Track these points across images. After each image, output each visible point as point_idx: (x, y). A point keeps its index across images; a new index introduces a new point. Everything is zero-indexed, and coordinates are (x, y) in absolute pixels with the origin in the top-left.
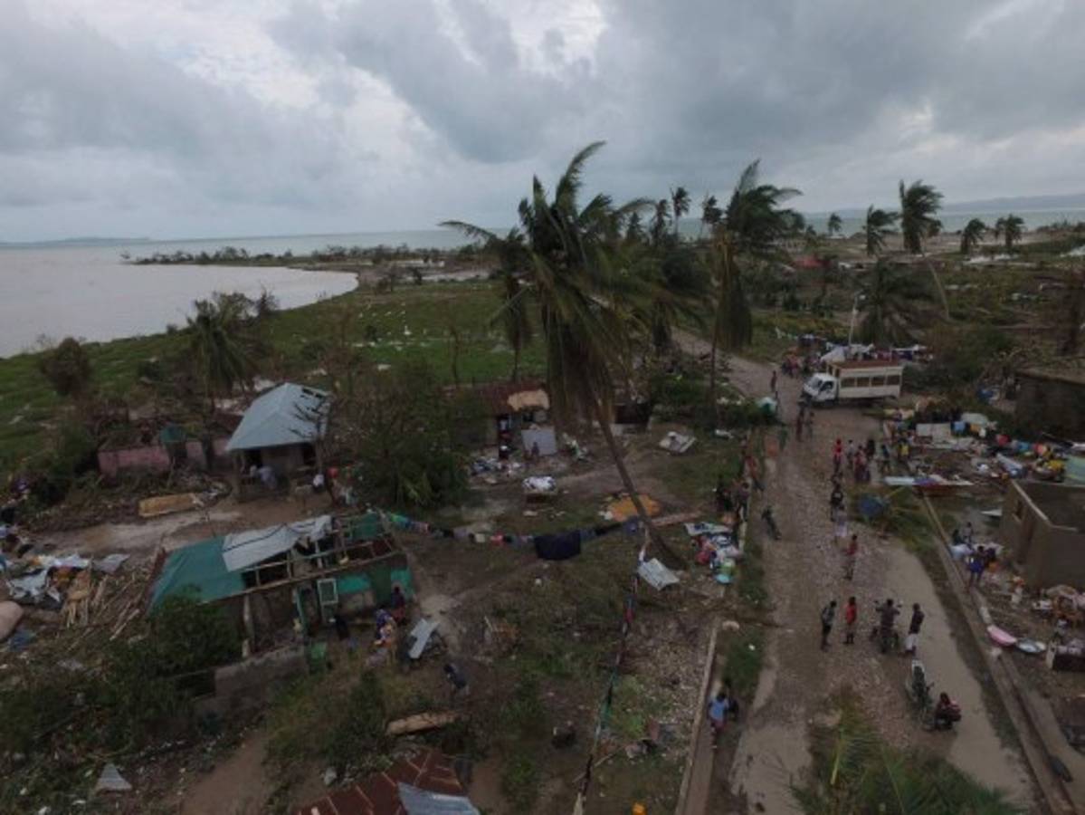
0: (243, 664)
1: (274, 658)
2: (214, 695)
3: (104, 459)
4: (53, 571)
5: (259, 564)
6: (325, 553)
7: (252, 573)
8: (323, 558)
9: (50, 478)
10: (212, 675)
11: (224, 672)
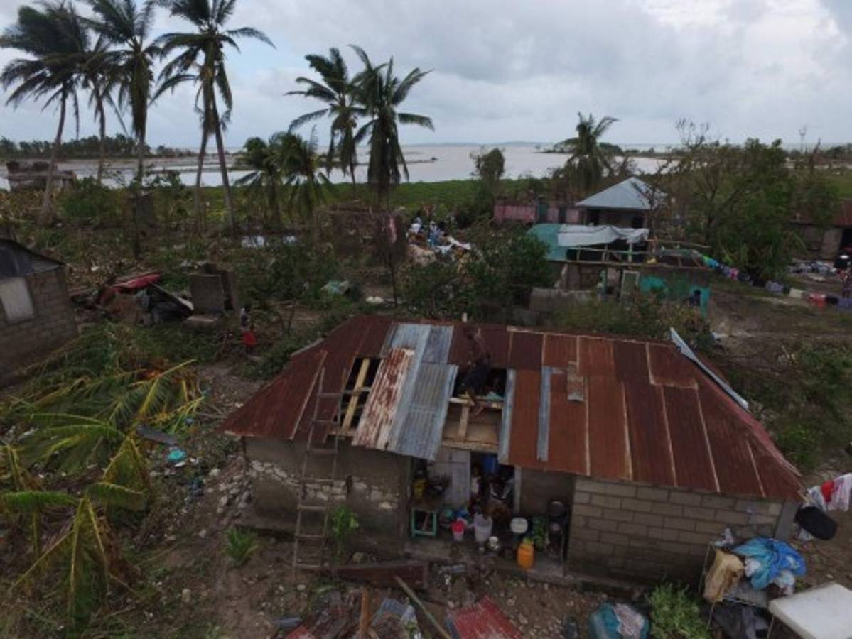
0: (553, 291)
1: (576, 296)
2: (528, 308)
3: (497, 210)
4: (454, 247)
5: (582, 246)
6: (635, 253)
7: (576, 251)
8: (633, 256)
9: (467, 212)
10: (531, 290)
11: (539, 292)
